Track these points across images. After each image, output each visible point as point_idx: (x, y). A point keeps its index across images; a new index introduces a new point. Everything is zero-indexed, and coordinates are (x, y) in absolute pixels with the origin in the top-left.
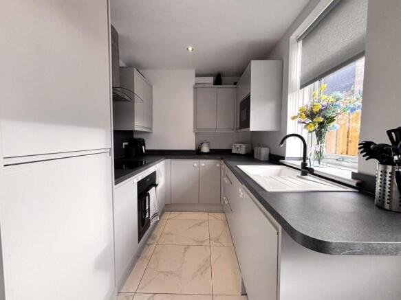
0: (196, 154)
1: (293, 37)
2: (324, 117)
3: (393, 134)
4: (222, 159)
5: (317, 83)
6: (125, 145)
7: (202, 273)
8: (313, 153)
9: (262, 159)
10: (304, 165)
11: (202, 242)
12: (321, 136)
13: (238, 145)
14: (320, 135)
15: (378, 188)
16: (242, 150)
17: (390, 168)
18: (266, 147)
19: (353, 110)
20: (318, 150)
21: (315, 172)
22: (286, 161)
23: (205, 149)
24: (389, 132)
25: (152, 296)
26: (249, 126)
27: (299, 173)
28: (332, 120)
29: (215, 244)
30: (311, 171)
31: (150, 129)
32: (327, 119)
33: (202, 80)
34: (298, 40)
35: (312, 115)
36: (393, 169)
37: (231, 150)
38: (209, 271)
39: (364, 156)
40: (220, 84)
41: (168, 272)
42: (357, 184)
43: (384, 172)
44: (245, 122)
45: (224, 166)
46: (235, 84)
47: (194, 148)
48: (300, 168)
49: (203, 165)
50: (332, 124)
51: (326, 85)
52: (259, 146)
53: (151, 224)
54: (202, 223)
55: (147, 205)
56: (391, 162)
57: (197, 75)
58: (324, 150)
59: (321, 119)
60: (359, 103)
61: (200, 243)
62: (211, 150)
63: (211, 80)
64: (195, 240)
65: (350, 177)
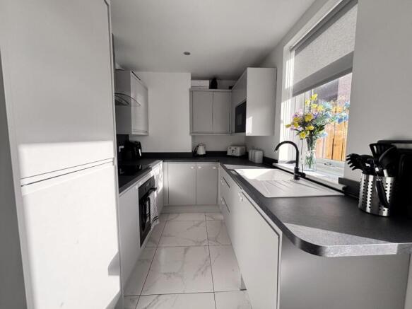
0: (193, 156)
1: (286, 47)
2: (315, 125)
3: (375, 147)
4: (218, 161)
5: (308, 93)
6: (121, 149)
7: (203, 273)
8: (304, 158)
9: (257, 162)
10: (297, 169)
11: (201, 242)
12: (312, 143)
13: (233, 148)
14: (310, 142)
15: (361, 194)
16: (237, 152)
17: (371, 178)
18: (260, 150)
19: (340, 120)
20: (309, 155)
21: (306, 177)
22: (279, 165)
23: (201, 151)
24: (372, 146)
25: (157, 298)
26: (244, 131)
27: (292, 177)
28: (322, 128)
29: (214, 243)
30: (303, 176)
31: (146, 132)
32: (318, 127)
33: (198, 83)
34: (291, 50)
35: (304, 124)
36: (374, 179)
37: (226, 152)
38: (209, 270)
39: (351, 167)
40: (216, 88)
41: (171, 274)
42: (344, 188)
43: (367, 181)
44: (241, 127)
45: (220, 169)
46: (230, 88)
47: (190, 151)
48: (293, 172)
49: (200, 167)
50: (321, 132)
51: (316, 95)
52: (253, 149)
53: (152, 227)
54: (200, 224)
55: (148, 210)
56: (373, 173)
57: (193, 78)
58: (314, 156)
59: (312, 128)
60: (346, 114)
61: (199, 243)
62: (206, 152)
63: (207, 83)
64: (194, 241)
65: (337, 182)
